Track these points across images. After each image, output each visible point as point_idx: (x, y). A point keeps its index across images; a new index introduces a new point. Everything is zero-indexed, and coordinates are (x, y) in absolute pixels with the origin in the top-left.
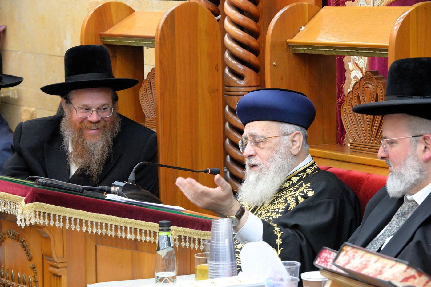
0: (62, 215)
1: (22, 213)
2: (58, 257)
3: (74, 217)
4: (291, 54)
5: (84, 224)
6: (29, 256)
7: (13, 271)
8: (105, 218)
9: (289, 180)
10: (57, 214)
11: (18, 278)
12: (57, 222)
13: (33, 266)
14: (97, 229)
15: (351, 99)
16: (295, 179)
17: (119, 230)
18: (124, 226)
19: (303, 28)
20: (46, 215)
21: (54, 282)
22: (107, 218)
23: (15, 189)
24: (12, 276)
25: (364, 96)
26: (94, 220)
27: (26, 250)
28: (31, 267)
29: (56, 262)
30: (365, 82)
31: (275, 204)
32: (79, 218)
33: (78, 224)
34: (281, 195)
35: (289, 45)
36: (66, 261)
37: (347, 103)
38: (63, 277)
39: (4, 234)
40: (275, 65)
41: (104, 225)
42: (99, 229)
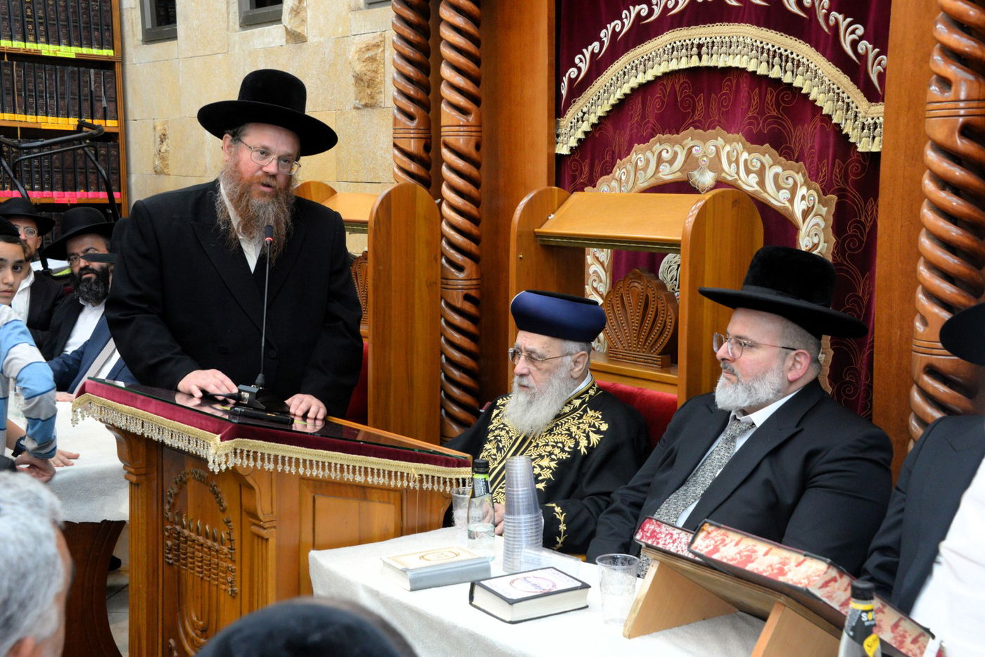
0: (273, 453)
1: (216, 453)
2: (265, 513)
3: (288, 455)
4: (538, 246)
5: (301, 465)
6: (222, 506)
7: (199, 522)
8: (329, 455)
9: (570, 403)
10: (266, 452)
11: (206, 533)
12: (266, 463)
13: (227, 519)
14: (318, 471)
16: (577, 402)
17: (346, 470)
18: (352, 465)
19: (552, 216)
20: (251, 454)
21: (258, 544)
23: (204, 422)
24: (198, 529)
25: (629, 297)
26: (314, 459)
27: (217, 498)
28: (225, 521)
29: (262, 520)
30: (631, 279)
31: (555, 434)
32: (294, 456)
33: (293, 464)
34: (562, 423)
35: (537, 235)
36: (275, 518)
37: (607, 304)
38: (270, 540)
39: (188, 474)
40: (521, 258)
41: (327, 464)
42: (320, 470)
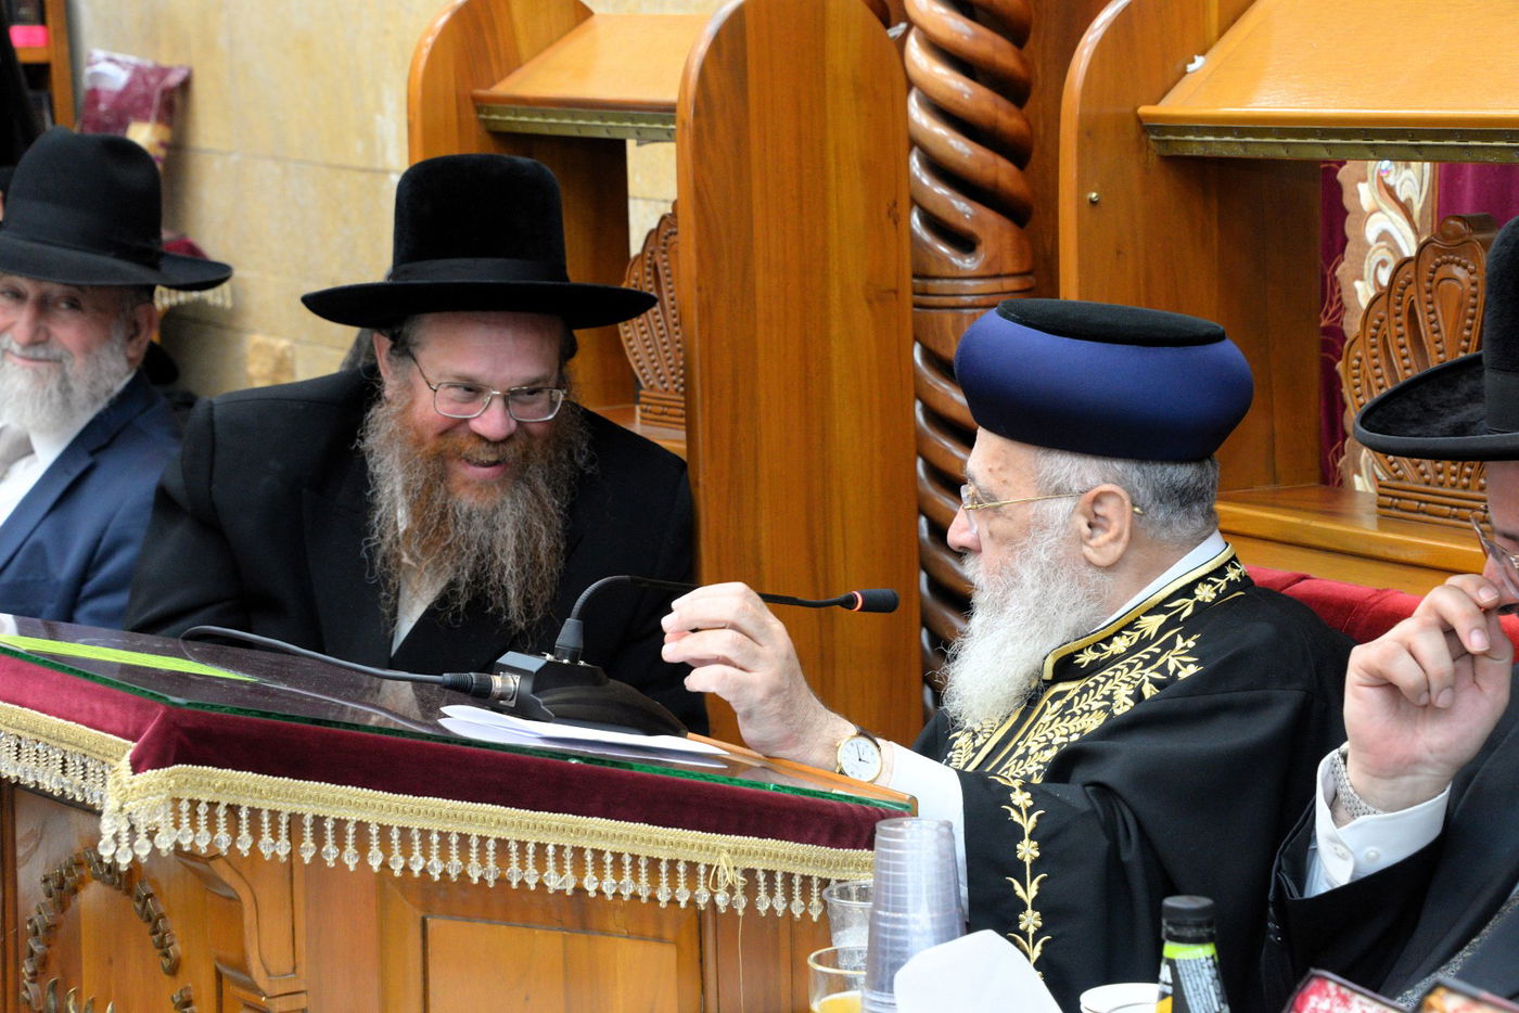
0: (286, 808)
1: (122, 809)
2: (272, 971)
3: (332, 814)
4: (1154, 160)
5: (375, 842)
6: (167, 955)
7: (109, 1007)
8: (459, 813)
9: (1130, 627)
10: (266, 806)
12: (266, 838)
13: (181, 996)
14: (427, 859)
15: (1381, 320)
16: (1152, 623)
17: (514, 857)
18: (534, 841)
19: (1199, 60)
20: (221, 811)
22: (467, 814)
23: (98, 706)
25: (1433, 312)
26: (415, 825)
27: (155, 933)
28: (177, 1000)
29: (265, 995)
30: (1440, 257)
32: (353, 816)
33: (350, 839)
35: (1148, 128)
36: (303, 988)
37: (1368, 337)
39: (79, 864)
40: (1093, 202)
41: (454, 840)
42: (434, 858)
